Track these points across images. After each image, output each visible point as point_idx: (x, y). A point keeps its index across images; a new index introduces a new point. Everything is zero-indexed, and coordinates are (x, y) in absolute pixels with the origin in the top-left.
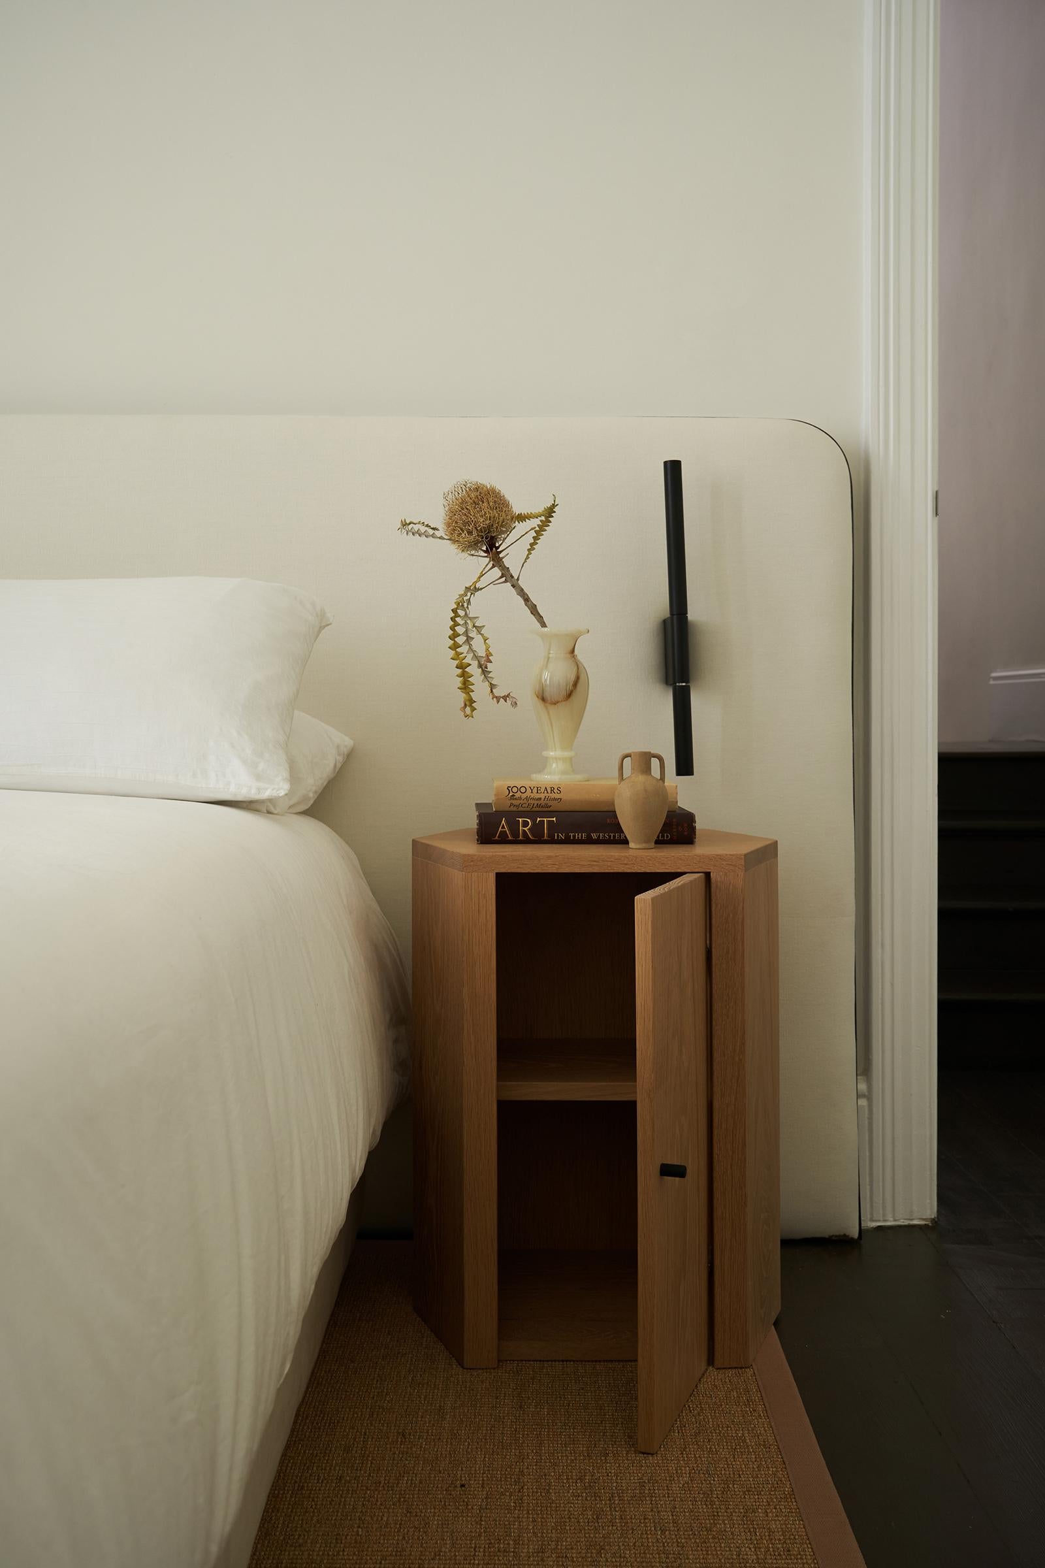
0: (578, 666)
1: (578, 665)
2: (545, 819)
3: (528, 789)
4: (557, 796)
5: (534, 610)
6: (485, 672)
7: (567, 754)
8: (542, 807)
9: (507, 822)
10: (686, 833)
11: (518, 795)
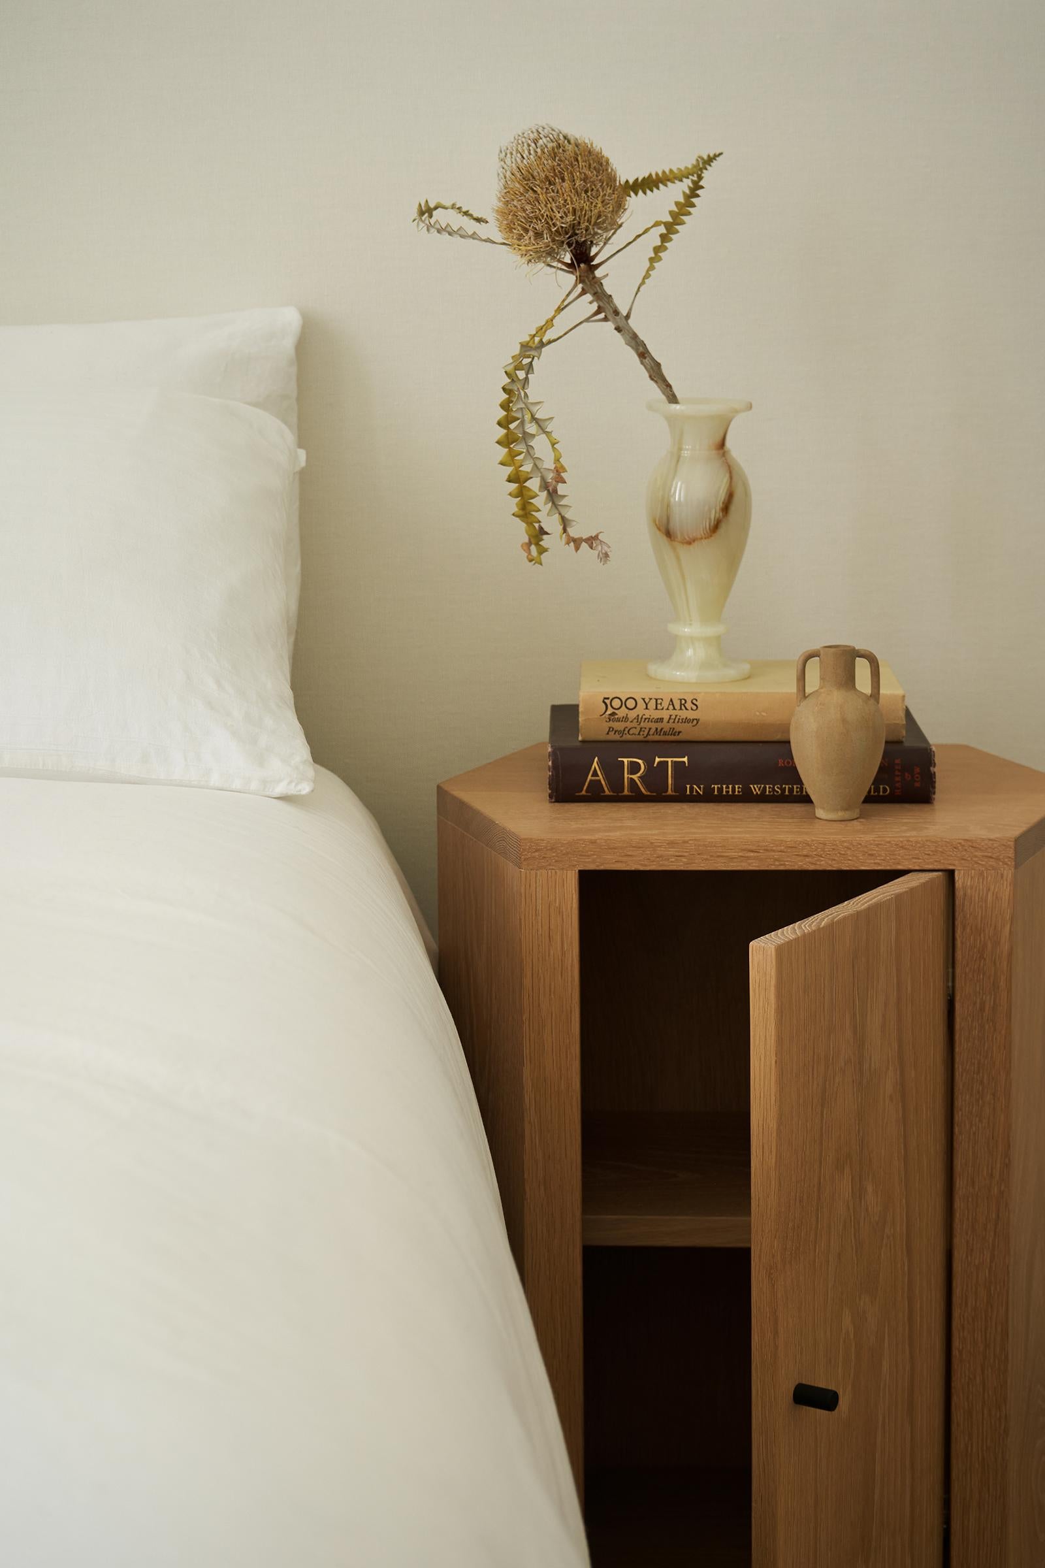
0: (730, 473)
1: (731, 470)
2: (669, 760)
3: (640, 702)
4: (690, 715)
5: (656, 373)
6: (553, 496)
7: (712, 630)
8: (665, 734)
9: (600, 763)
10: (917, 785)
11: (622, 713)
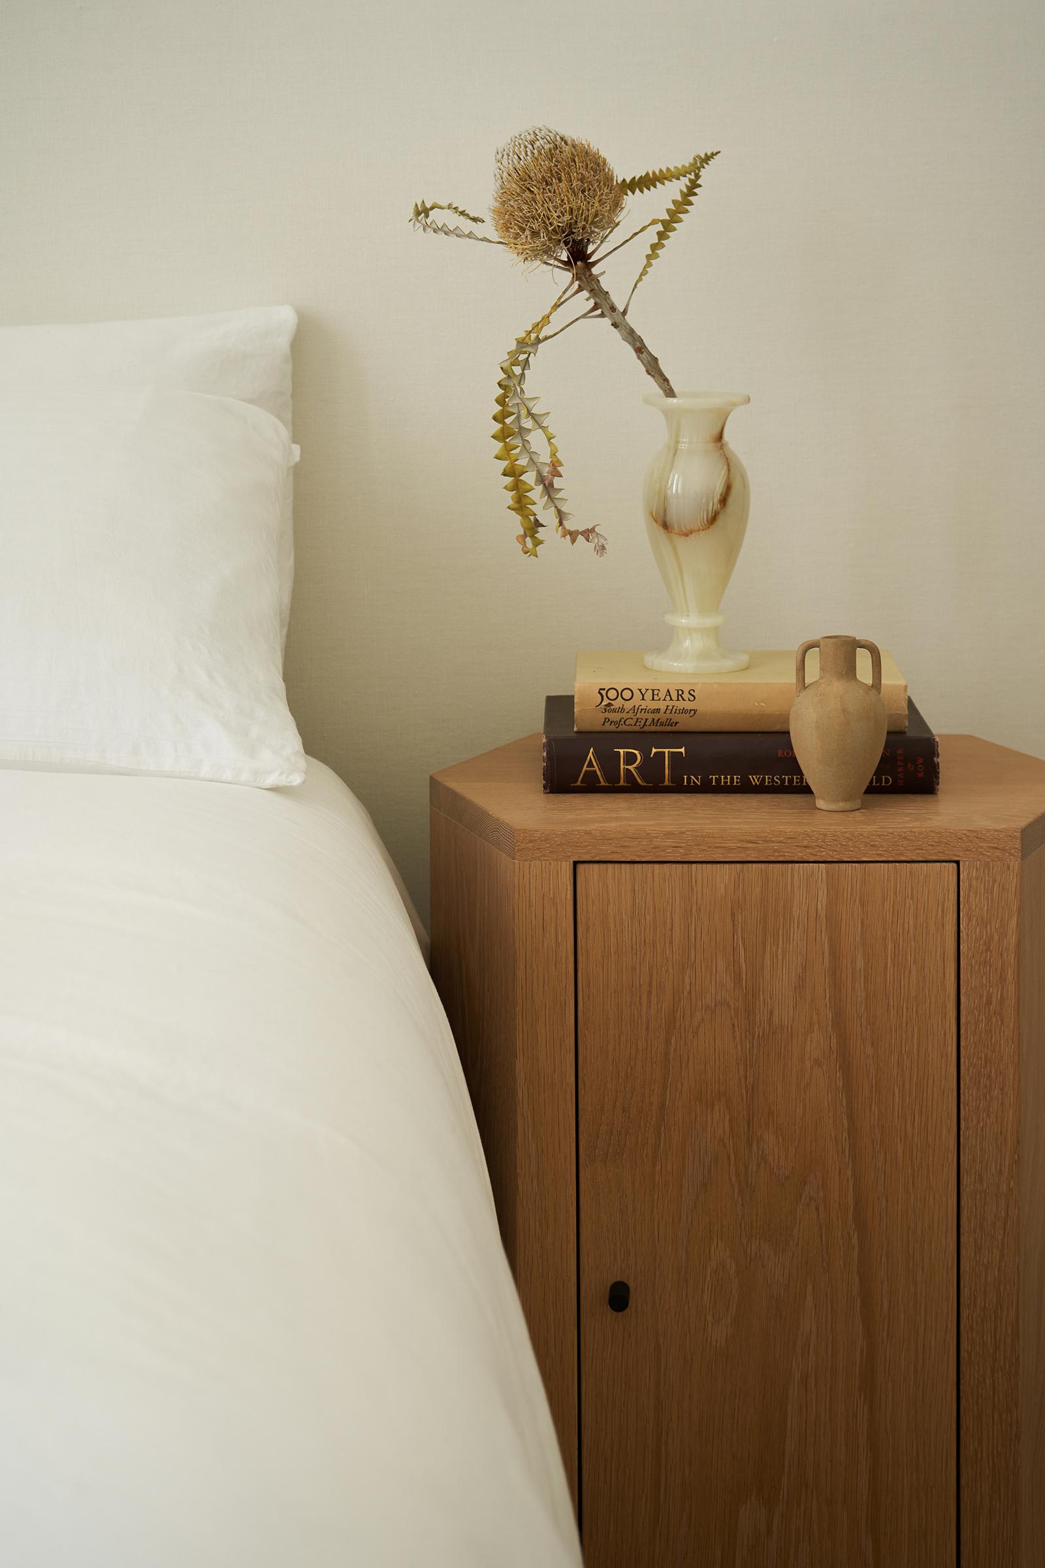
0: (728, 465)
1: (729, 463)
2: (666, 751)
3: (636, 693)
4: (688, 705)
5: (653, 367)
6: (549, 489)
7: (709, 621)
8: (662, 724)
9: (596, 753)
10: (921, 775)
11: (618, 703)
